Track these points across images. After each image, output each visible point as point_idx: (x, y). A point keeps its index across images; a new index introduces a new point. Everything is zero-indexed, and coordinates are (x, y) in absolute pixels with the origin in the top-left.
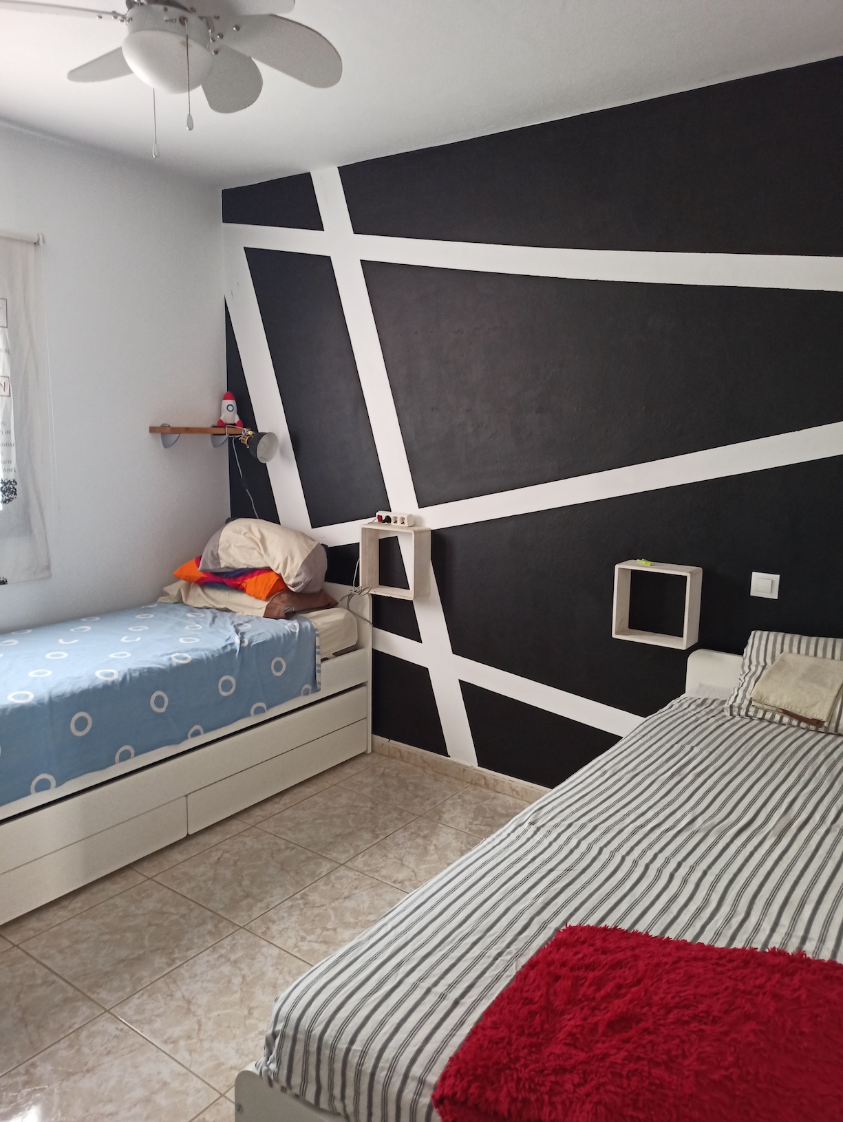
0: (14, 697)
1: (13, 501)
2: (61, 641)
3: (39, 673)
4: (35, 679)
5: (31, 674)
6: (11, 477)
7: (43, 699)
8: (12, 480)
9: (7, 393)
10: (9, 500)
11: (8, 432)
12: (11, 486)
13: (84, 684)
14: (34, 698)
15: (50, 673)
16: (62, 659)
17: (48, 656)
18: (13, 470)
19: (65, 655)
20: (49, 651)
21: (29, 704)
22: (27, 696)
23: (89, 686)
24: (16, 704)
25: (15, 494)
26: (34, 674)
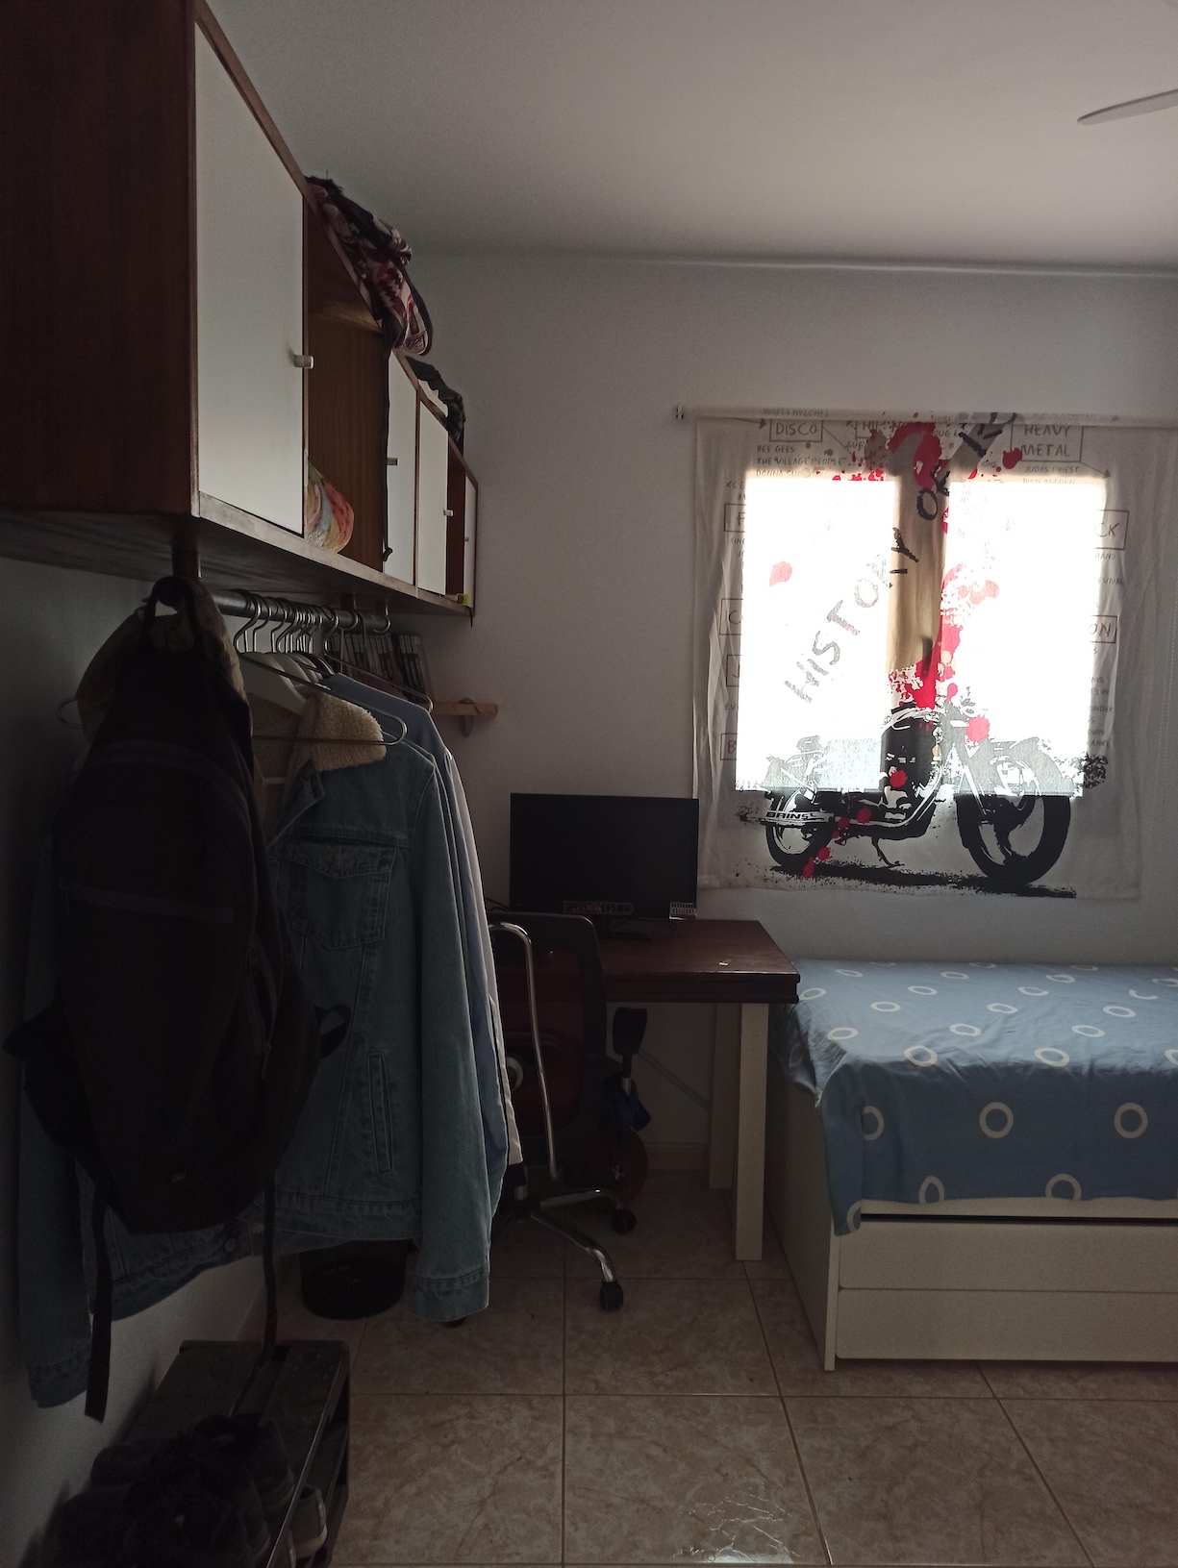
0: (1043, 1054)
1: (1099, 786)
2: (1133, 993)
3: (1086, 1031)
4: (1078, 1036)
5: (1076, 1029)
6: (1101, 752)
7: (1081, 1068)
8: (1101, 757)
9: (1111, 639)
10: (1094, 784)
11: (1105, 692)
12: (1099, 766)
13: (1145, 1064)
14: (1070, 1063)
15: (1101, 1033)
16: (1124, 1019)
17: (1107, 1010)
18: (1105, 744)
19: (1132, 1014)
20: (1111, 1004)
21: (1061, 1069)
22: (1061, 1058)
23: (1151, 1068)
24: (1043, 1064)
25: (1104, 777)
26: (1079, 1029)
